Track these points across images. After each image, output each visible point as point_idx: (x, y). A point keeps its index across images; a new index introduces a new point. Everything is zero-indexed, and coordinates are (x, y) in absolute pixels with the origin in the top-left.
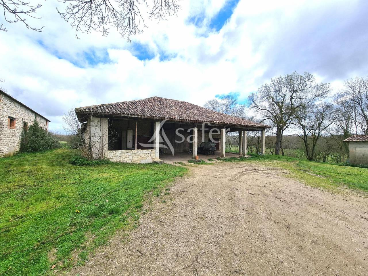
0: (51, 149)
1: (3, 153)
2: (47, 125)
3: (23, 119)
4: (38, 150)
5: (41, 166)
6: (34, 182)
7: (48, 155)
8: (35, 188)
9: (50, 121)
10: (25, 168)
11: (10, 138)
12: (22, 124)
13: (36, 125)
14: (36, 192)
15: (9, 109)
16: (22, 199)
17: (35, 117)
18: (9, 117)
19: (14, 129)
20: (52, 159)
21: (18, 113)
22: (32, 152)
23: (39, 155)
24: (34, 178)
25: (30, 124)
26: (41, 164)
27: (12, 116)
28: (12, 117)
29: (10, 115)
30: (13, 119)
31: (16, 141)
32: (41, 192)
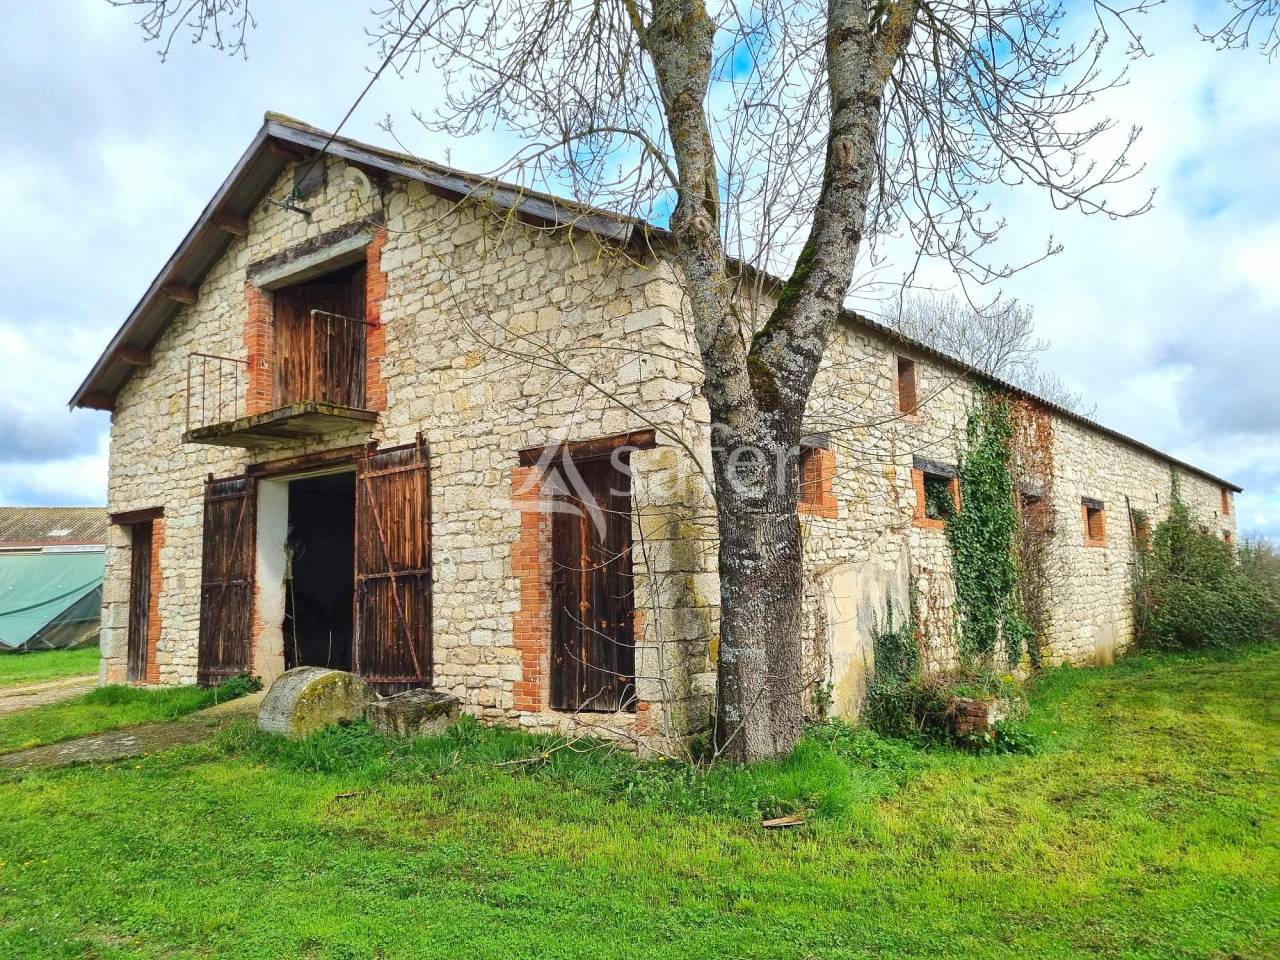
0: (1261, 640)
1: (1081, 650)
2: (1226, 511)
3: (1128, 501)
4: (1200, 639)
5: (1217, 718)
6: (1198, 773)
7: (1247, 670)
8: (1201, 794)
9: (1239, 490)
10: (1159, 714)
11: (1098, 588)
12: (1127, 524)
13: (1179, 517)
14: (1206, 810)
15: (1080, 467)
16: (1162, 820)
17: (1173, 483)
18: (1085, 501)
19: (1102, 550)
20: (1266, 689)
21: (1110, 477)
22: (1177, 651)
23: (1206, 668)
24: (1195, 758)
25: (1158, 517)
26: (1215, 708)
27: (1091, 495)
28: (1091, 500)
29: (1085, 494)
30: (1096, 507)
31: (1116, 600)
32: (1223, 813)
